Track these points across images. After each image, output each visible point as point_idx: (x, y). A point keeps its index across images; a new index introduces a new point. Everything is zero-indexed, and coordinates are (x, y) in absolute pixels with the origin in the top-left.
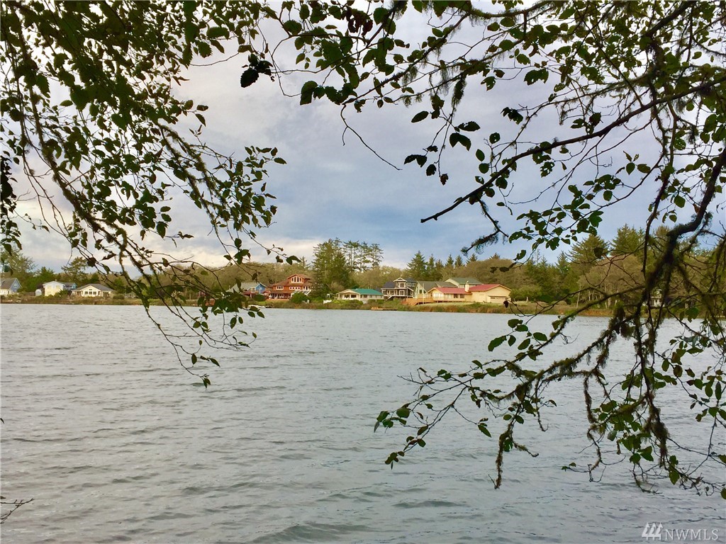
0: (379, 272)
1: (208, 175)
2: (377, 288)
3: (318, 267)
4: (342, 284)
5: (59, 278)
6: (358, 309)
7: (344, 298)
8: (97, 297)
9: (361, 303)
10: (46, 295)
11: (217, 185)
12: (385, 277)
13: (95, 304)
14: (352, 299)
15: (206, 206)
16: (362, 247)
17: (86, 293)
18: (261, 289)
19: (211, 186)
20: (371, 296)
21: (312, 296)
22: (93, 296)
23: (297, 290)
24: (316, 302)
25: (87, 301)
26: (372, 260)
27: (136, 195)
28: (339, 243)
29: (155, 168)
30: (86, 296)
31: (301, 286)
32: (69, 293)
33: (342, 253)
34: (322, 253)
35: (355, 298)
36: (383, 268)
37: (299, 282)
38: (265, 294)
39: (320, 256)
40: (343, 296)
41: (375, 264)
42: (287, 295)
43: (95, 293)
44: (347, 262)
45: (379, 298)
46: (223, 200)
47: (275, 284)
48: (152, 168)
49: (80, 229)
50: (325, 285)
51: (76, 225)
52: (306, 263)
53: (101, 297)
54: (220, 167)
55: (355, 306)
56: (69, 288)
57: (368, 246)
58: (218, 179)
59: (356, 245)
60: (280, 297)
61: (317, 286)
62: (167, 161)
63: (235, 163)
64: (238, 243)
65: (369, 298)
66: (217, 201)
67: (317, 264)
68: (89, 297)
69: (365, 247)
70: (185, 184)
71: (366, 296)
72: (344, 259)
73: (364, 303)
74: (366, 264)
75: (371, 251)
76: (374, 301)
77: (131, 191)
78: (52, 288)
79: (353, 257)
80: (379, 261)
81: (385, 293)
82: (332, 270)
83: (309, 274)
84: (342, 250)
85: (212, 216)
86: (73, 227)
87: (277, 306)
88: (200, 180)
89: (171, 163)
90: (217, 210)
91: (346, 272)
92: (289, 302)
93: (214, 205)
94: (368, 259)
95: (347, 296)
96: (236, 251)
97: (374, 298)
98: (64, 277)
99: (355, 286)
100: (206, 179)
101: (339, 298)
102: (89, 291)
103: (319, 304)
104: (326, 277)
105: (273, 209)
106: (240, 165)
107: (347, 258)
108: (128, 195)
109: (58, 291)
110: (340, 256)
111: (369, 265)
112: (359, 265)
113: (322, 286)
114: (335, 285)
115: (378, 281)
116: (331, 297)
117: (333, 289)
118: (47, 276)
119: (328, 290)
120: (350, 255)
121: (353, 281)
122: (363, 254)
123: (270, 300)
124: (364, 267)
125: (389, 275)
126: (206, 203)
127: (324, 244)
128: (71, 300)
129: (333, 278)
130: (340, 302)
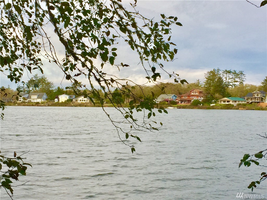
0: (243, 87)
1: (139, 29)
2: (242, 97)
3: (207, 85)
4: (221, 95)
5: (66, 93)
6: (231, 109)
7: (222, 103)
8: (86, 103)
9: (233, 106)
10: (60, 101)
11: (144, 35)
12: (247, 91)
13: (85, 107)
14: (228, 103)
15: (137, 48)
16: (233, 73)
17: (80, 100)
18: (174, 98)
19: (140, 36)
20: (239, 101)
21: (205, 101)
22: (84, 102)
23: (195, 98)
24: (206, 105)
25: (81, 105)
26: (239, 80)
27: (99, 42)
28: (219, 71)
29: (110, 26)
30: (80, 102)
31: (197, 96)
32: (72, 100)
33: (221, 76)
34: (209, 77)
35: (229, 103)
36: (245, 85)
37: (196, 94)
38: (177, 101)
39: (208, 79)
40: (222, 102)
41: (241, 83)
42: (189, 101)
43: (85, 101)
44: (224, 82)
45: (244, 103)
46: (146, 44)
47: (182, 95)
48: (108, 26)
49: (69, 61)
50: (211, 95)
51: (67, 59)
52: (200, 83)
53: (88, 103)
54: (146, 25)
55: (229, 107)
56: (72, 98)
57: (237, 72)
58: (144, 32)
59: (229, 72)
60: (186, 102)
61: (206, 96)
62: (116, 22)
63: (154, 23)
64: (154, 69)
65: (237, 103)
66: (143, 45)
67: (207, 83)
68: (82, 103)
69: (235, 73)
70: (125, 36)
71: (235, 101)
72: (223, 80)
73: (235, 105)
74: (235, 83)
75: (239, 75)
76: (240, 104)
77: (96, 40)
78: (63, 98)
79: (228, 79)
80: (243, 81)
81: (247, 99)
82: (215, 86)
83: (202, 89)
84: (221, 75)
85: (140, 53)
86: (66, 60)
87: (184, 107)
88: (134, 32)
89: (118, 23)
90: (143, 50)
91: (223, 88)
92: (190, 105)
93: (142, 47)
94: (237, 80)
95: (224, 102)
96: (153, 74)
97: (240, 102)
98: (69, 92)
99: (229, 96)
100: (137, 32)
101: (219, 103)
102: (82, 99)
103: (208, 106)
104: (212, 91)
105: (176, 51)
106: (156, 25)
107: (224, 79)
108: (95, 42)
109: (66, 99)
110: (220, 78)
111: (237, 84)
112: (231, 84)
113: (209, 96)
114: (217, 95)
115: (243, 93)
116: (215, 102)
117: (216, 98)
118: (60, 92)
119: (213, 98)
120: (226, 78)
121: (228, 93)
122: (234, 77)
123: (180, 104)
124: (234, 85)
125: (250, 89)
126: (137, 46)
127: (211, 72)
128: (72, 104)
129: (216, 91)
130: (221, 105)
